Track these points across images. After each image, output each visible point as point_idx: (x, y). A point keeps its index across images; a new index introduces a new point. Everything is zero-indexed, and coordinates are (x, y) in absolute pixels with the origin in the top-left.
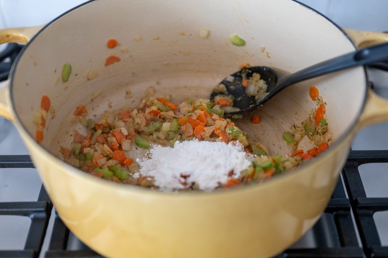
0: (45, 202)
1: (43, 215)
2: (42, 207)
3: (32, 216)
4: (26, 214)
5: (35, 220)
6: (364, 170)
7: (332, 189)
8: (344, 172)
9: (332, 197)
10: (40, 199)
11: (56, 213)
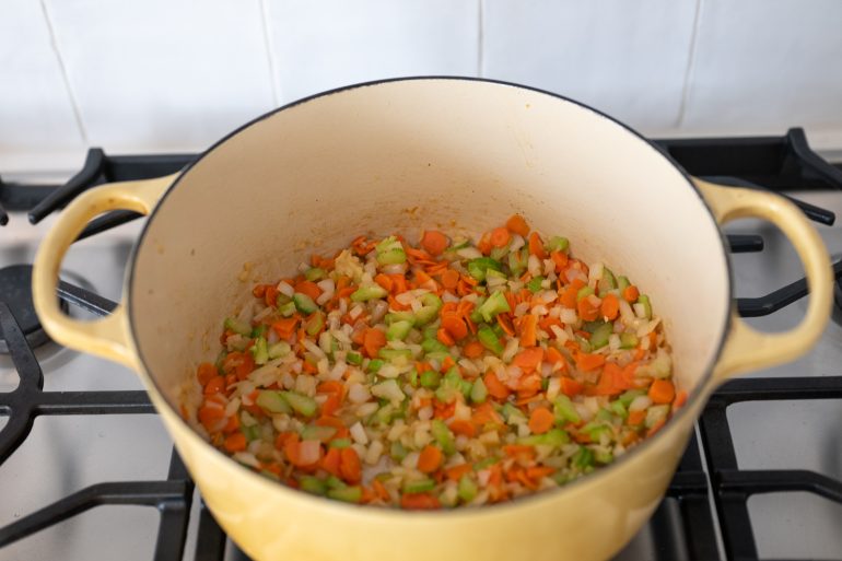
0: (183, 481)
1: (181, 505)
2: (179, 491)
3: (162, 506)
4: (151, 503)
5: (166, 514)
6: (734, 412)
7: (679, 454)
8: (701, 421)
9: (679, 469)
10: (172, 475)
11: (203, 501)
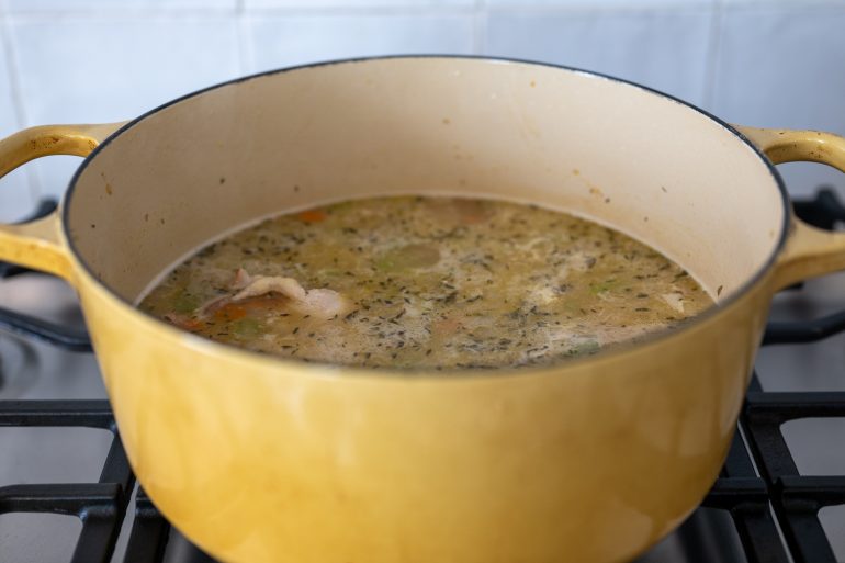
0: (114, 484)
1: (110, 510)
2: (110, 495)
3: (84, 514)
4: (72, 509)
5: (90, 522)
10: (105, 477)
